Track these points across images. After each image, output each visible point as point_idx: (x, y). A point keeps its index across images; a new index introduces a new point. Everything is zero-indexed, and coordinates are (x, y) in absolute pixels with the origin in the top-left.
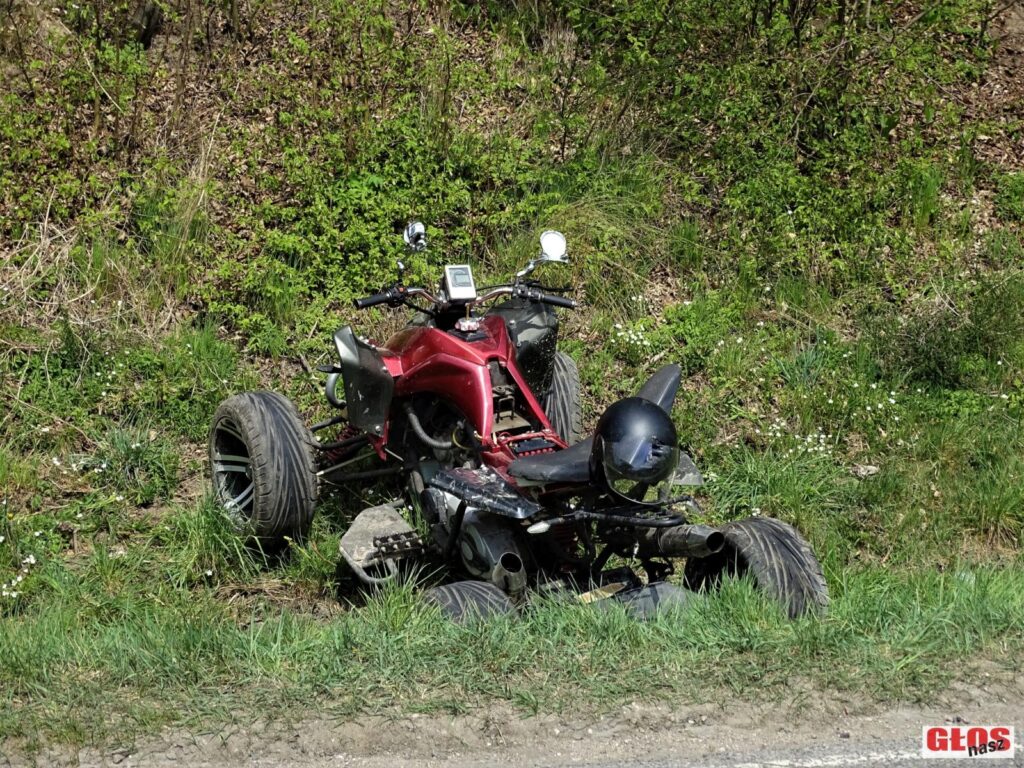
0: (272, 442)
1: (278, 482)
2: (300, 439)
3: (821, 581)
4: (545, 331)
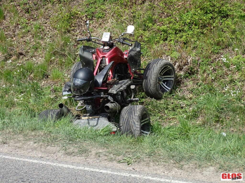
3: (137, 124)
4: (135, 52)
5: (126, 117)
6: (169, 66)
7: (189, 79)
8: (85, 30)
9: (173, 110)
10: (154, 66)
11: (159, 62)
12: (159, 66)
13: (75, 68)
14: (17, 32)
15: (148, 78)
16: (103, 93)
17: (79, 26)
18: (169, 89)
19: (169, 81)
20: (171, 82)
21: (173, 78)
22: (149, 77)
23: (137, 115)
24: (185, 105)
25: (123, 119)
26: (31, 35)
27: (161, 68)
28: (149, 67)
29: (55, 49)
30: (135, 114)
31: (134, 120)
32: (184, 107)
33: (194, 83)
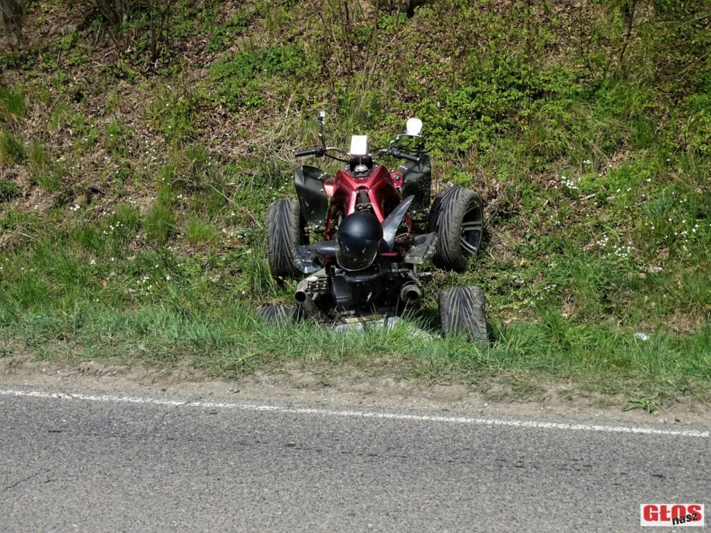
0: (275, 226)
1: (275, 248)
2: (290, 225)
3: (481, 325)
4: (420, 175)
5: (456, 312)
6: (476, 202)
7: (502, 226)
8: (228, 134)
9: (500, 291)
10: (452, 203)
11: (459, 195)
12: (462, 202)
13: (274, 214)
14: (68, 143)
15: (442, 229)
16: (395, 264)
17: (213, 125)
18: (474, 248)
19: (473, 233)
20: (477, 234)
21: (480, 225)
22: (445, 227)
23: (478, 306)
24: (523, 281)
25: (448, 318)
26: (103, 148)
27: (466, 206)
28: (440, 206)
29: (176, 177)
30: (474, 306)
31: (474, 318)
32: (522, 284)
33: (513, 235)
